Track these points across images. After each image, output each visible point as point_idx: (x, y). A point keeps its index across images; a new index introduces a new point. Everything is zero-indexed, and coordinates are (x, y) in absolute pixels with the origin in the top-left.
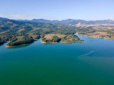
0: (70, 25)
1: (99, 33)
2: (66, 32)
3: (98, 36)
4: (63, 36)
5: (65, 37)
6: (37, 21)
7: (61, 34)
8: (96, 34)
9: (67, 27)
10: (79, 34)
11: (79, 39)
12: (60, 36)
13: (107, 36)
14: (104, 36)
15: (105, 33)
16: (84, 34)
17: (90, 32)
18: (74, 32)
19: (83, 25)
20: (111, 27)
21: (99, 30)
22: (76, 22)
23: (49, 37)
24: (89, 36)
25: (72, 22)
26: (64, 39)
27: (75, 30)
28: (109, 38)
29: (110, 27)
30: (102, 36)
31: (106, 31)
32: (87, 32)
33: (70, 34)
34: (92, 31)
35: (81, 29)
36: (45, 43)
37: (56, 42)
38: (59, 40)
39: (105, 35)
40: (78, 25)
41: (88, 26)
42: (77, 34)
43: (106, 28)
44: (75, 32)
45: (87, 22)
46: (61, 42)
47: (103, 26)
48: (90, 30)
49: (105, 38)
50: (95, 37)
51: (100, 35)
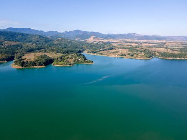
0: (77, 40)
2: (66, 49)
3: (116, 54)
4: (60, 55)
5: (62, 57)
7: (57, 52)
8: (113, 53)
9: (69, 42)
10: (88, 52)
11: (85, 59)
13: (129, 54)
14: (125, 55)
15: (126, 50)
16: (95, 52)
17: (106, 50)
18: (81, 50)
19: (97, 41)
20: (136, 43)
21: (118, 46)
22: (86, 35)
24: (103, 55)
25: (82, 36)
26: (59, 59)
27: (83, 46)
28: (131, 57)
29: (134, 43)
31: (128, 48)
32: (101, 49)
33: (73, 51)
34: (109, 47)
35: (93, 45)
36: (20, 67)
38: (49, 62)
39: (126, 53)
40: (90, 40)
41: (105, 41)
42: (85, 53)
43: (130, 44)
44: (83, 50)
45: (104, 35)
46: (52, 65)
47: (126, 42)
48: (106, 46)
49: (125, 58)
50: (112, 56)
51: (119, 53)
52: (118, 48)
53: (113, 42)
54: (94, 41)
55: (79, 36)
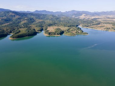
0: (73, 17)
1: (104, 25)
2: (69, 24)
3: (103, 28)
4: (67, 28)
5: (68, 30)
6: (40, 13)
7: (65, 26)
8: (101, 27)
9: (70, 19)
10: (83, 26)
11: (83, 32)
12: (63, 28)
13: (113, 28)
14: (109, 29)
15: (110, 25)
16: (87, 26)
17: (95, 25)
18: (78, 24)
19: (87, 17)
21: (104, 22)
22: (79, 13)
23: (51, 29)
24: (93, 29)
25: (76, 14)
26: (67, 31)
27: (79, 22)
30: (107, 29)
31: (111, 23)
32: (91, 24)
33: (73, 26)
34: (97, 23)
35: (85, 21)
36: (48, 35)
37: (58, 35)
38: (62, 33)
40: (82, 17)
41: (93, 18)
42: (80, 26)
43: (112, 20)
45: (92, 13)
46: (64, 34)
47: (109, 18)
48: (94, 22)
49: (110, 31)
50: (99, 29)
51: (105, 27)
52: (103, 23)
53: (99, 19)
54: (85, 17)
55: (75, 14)
